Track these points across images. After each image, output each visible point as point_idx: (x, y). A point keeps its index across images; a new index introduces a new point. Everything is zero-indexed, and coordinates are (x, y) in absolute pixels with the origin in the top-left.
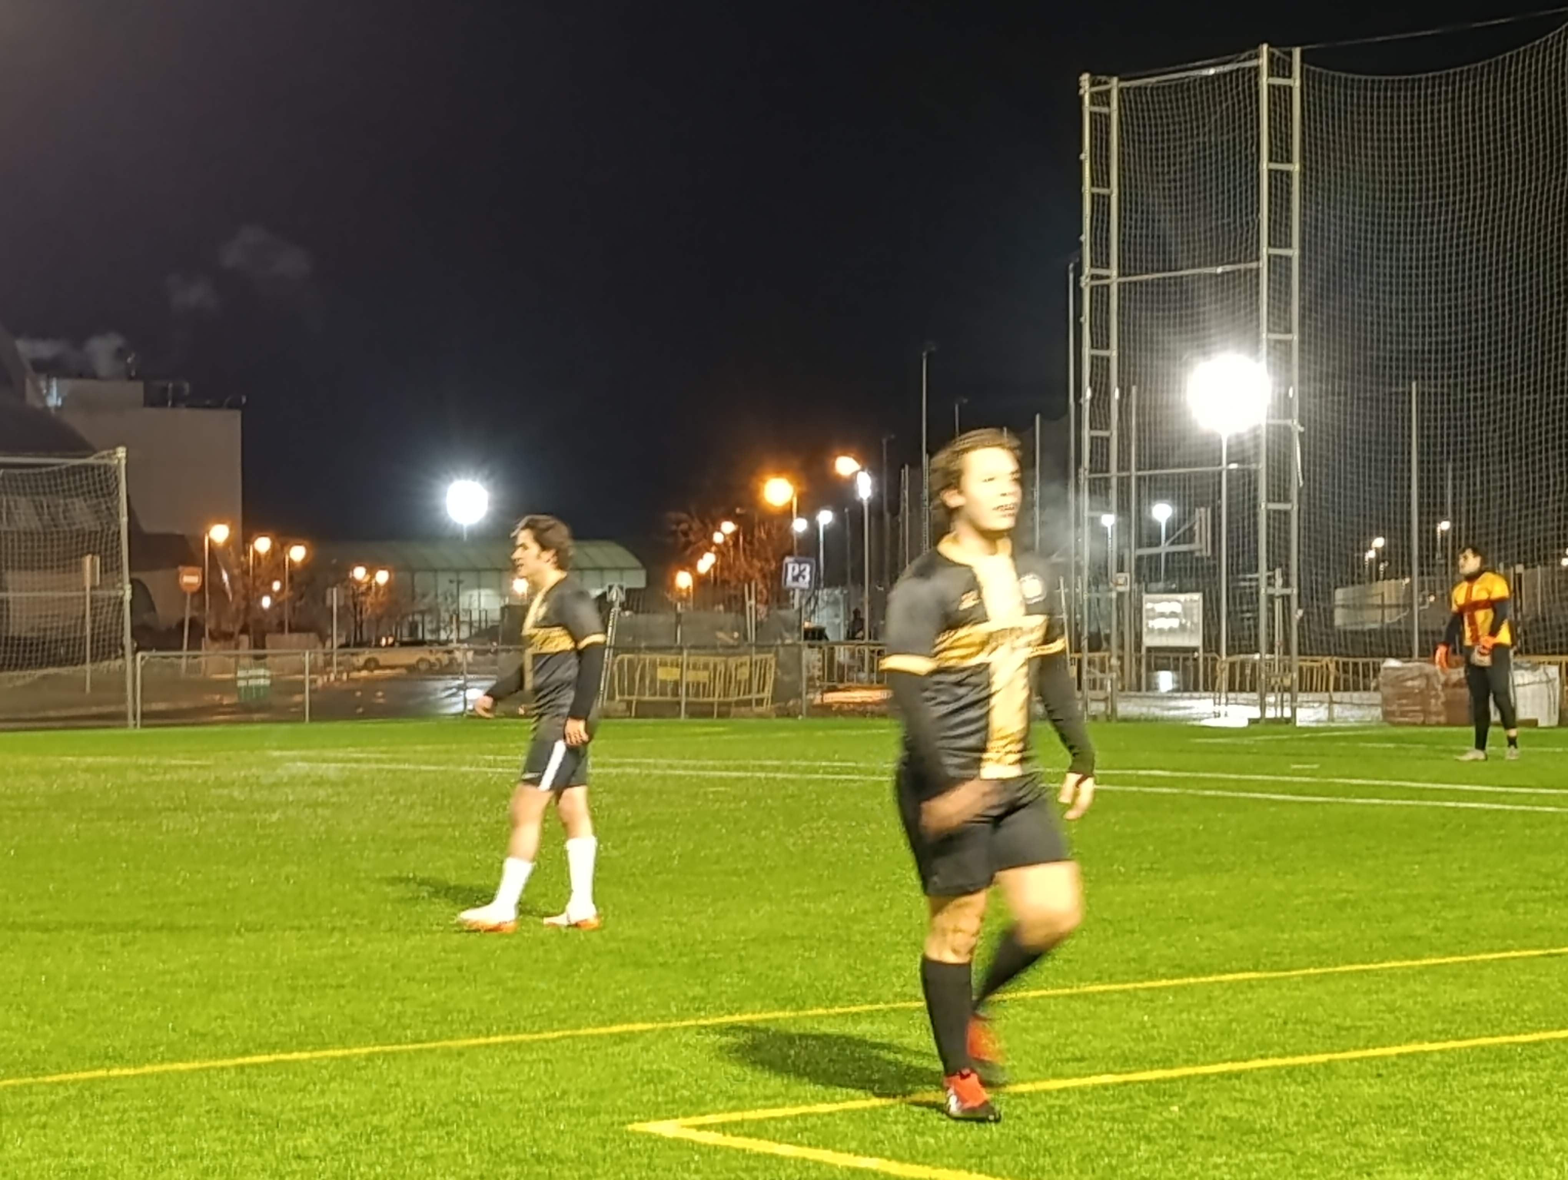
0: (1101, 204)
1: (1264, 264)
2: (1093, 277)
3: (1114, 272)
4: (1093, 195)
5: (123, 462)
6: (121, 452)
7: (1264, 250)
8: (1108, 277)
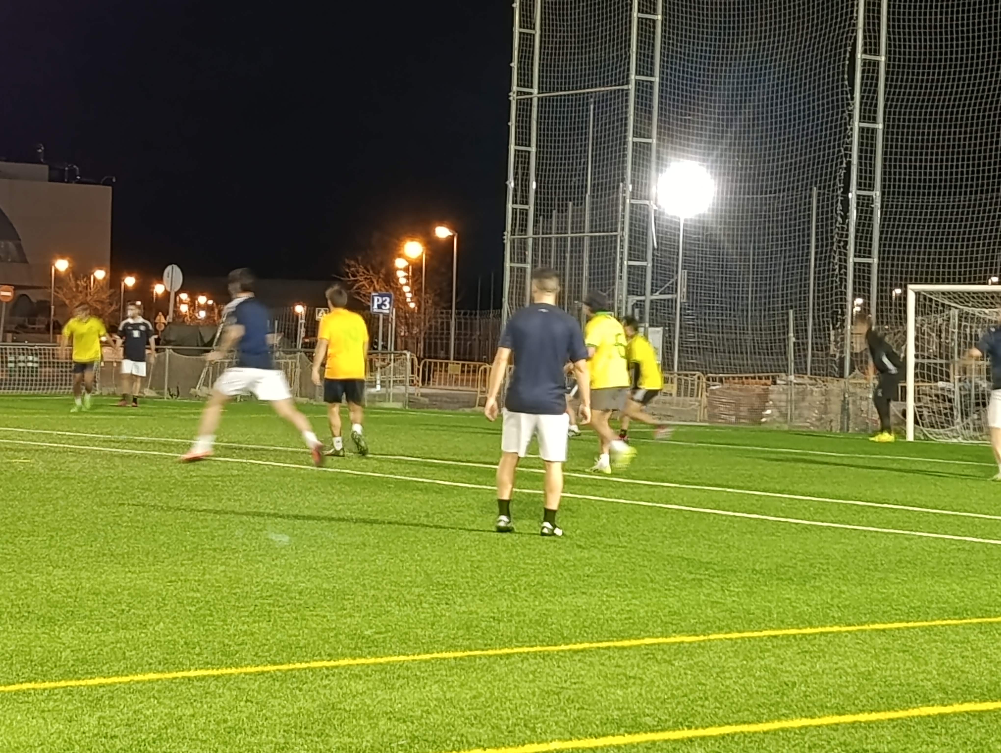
0: (526, 40)
1: (632, 87)
2: (519, 93)
3: (535, 91)
4: (520, 33)
7: (633, 77)
8: (531, 94)
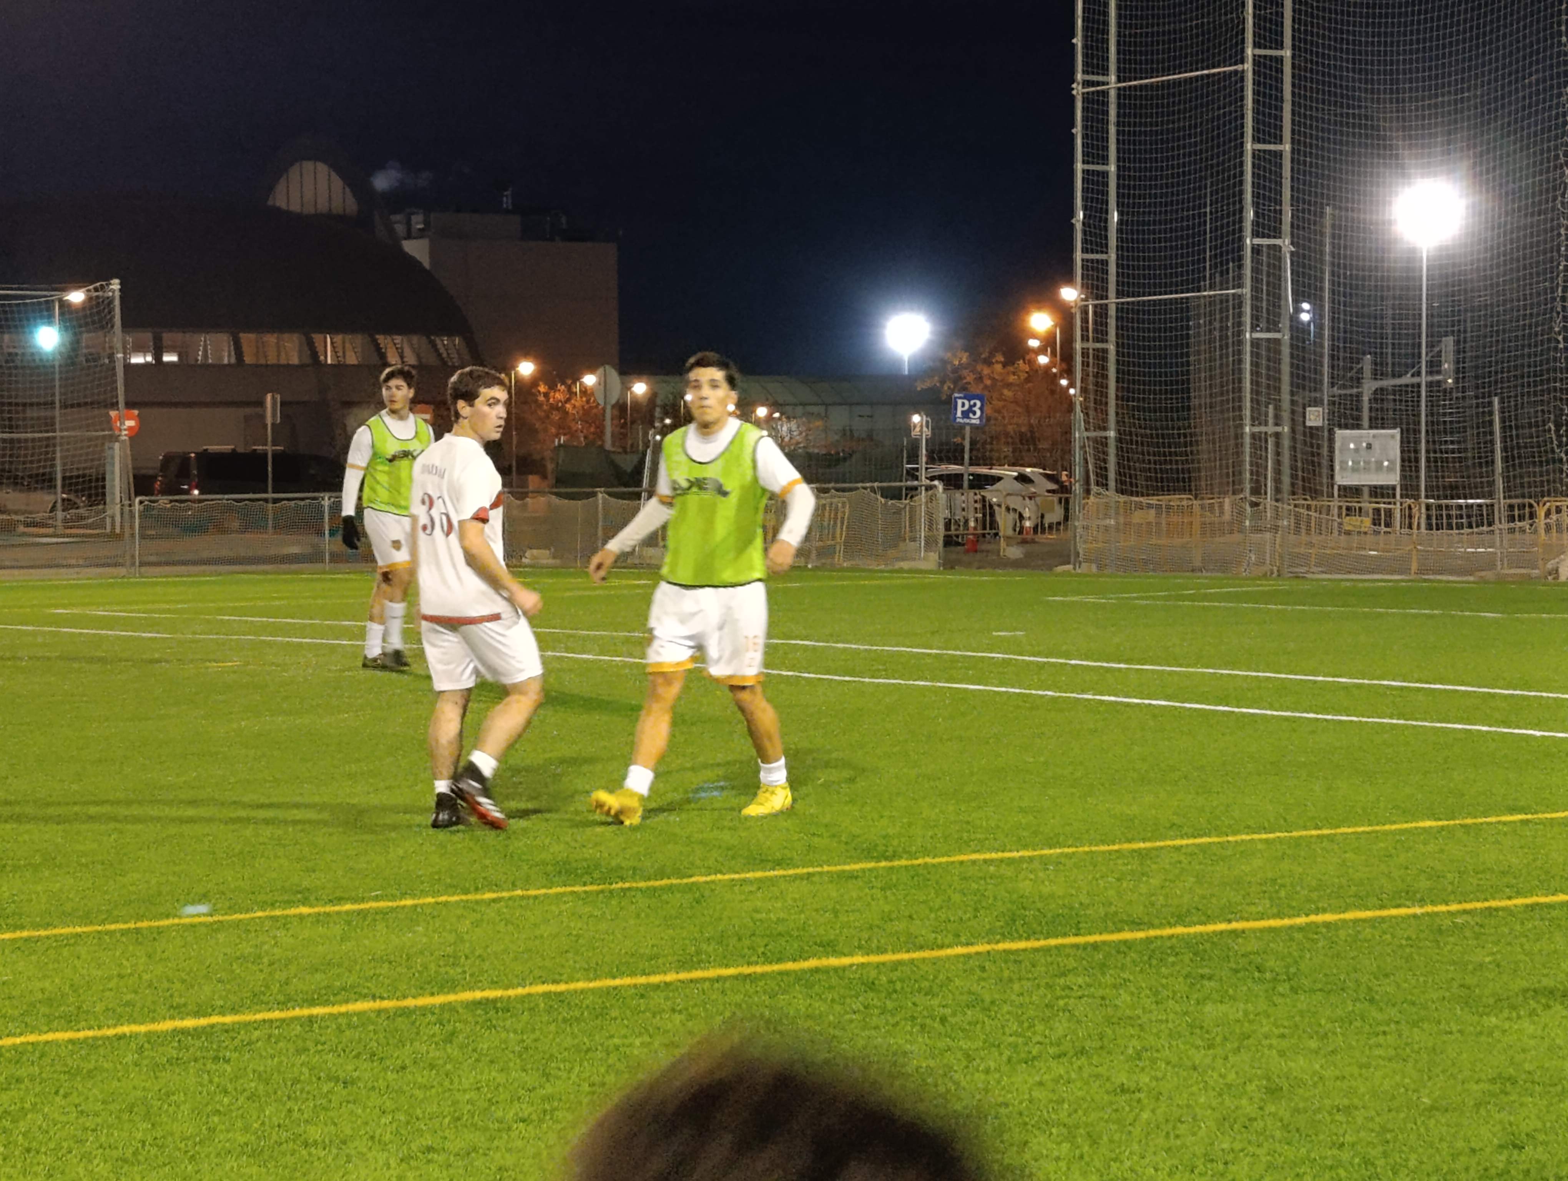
1: (1248, 66)
2: (1087, 84)
3: (1113, 78)
5: (117, 294)
6: (115, 285)
7: (1249, 51)
8: (1106, 83)
